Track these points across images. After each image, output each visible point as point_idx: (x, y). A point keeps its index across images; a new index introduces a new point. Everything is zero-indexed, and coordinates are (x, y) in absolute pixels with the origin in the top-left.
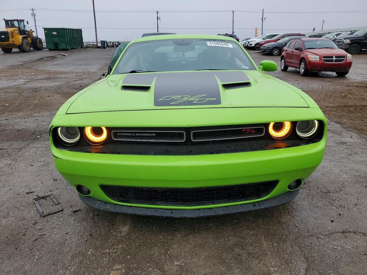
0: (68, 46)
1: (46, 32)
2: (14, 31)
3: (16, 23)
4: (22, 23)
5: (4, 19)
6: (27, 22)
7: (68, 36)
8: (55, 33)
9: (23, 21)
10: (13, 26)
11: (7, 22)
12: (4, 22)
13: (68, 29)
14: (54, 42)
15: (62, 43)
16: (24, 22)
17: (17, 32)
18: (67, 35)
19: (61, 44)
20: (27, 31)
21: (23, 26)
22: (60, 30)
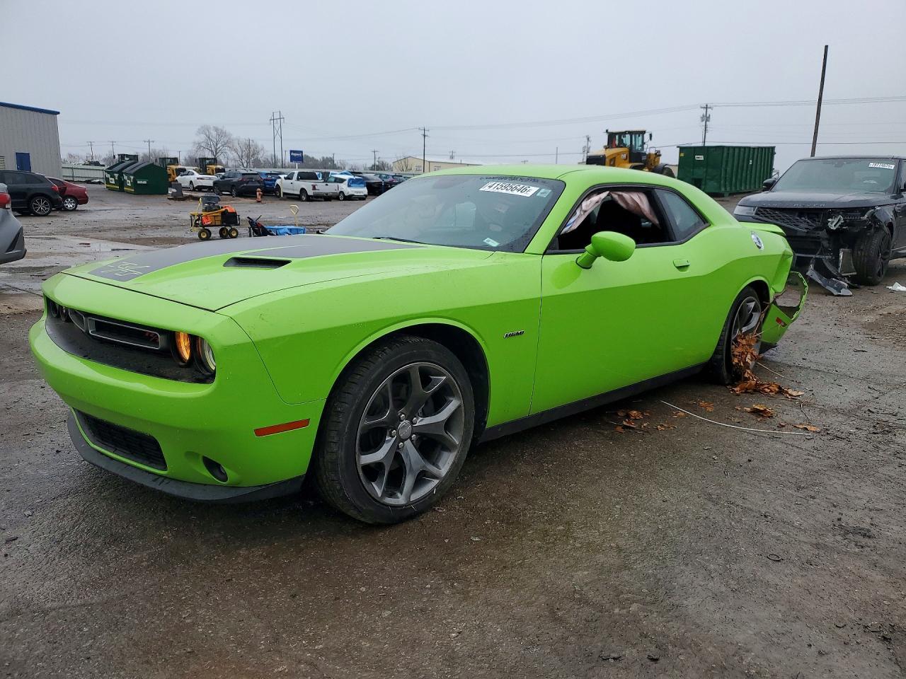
0: (725, 187)
1: (682, 155)
2: (619, 154)
3: (627, 140)
4: (641, 137)
5: (607, 131)
6: (651, 136)
7: (730, 165)
8: (701, 158)
9: (643, 133)
10: (621, 144)
11: (611, 136)
12: (606, 136)
13: (734, 148)
14: (695, 177)
15: (711, 180)
16: (645, 135)
17: (624, 156)
18: (727, 162)
19: (707, 181)
20: (645, 154)
21: (640, 143)
22: (712, 149)
